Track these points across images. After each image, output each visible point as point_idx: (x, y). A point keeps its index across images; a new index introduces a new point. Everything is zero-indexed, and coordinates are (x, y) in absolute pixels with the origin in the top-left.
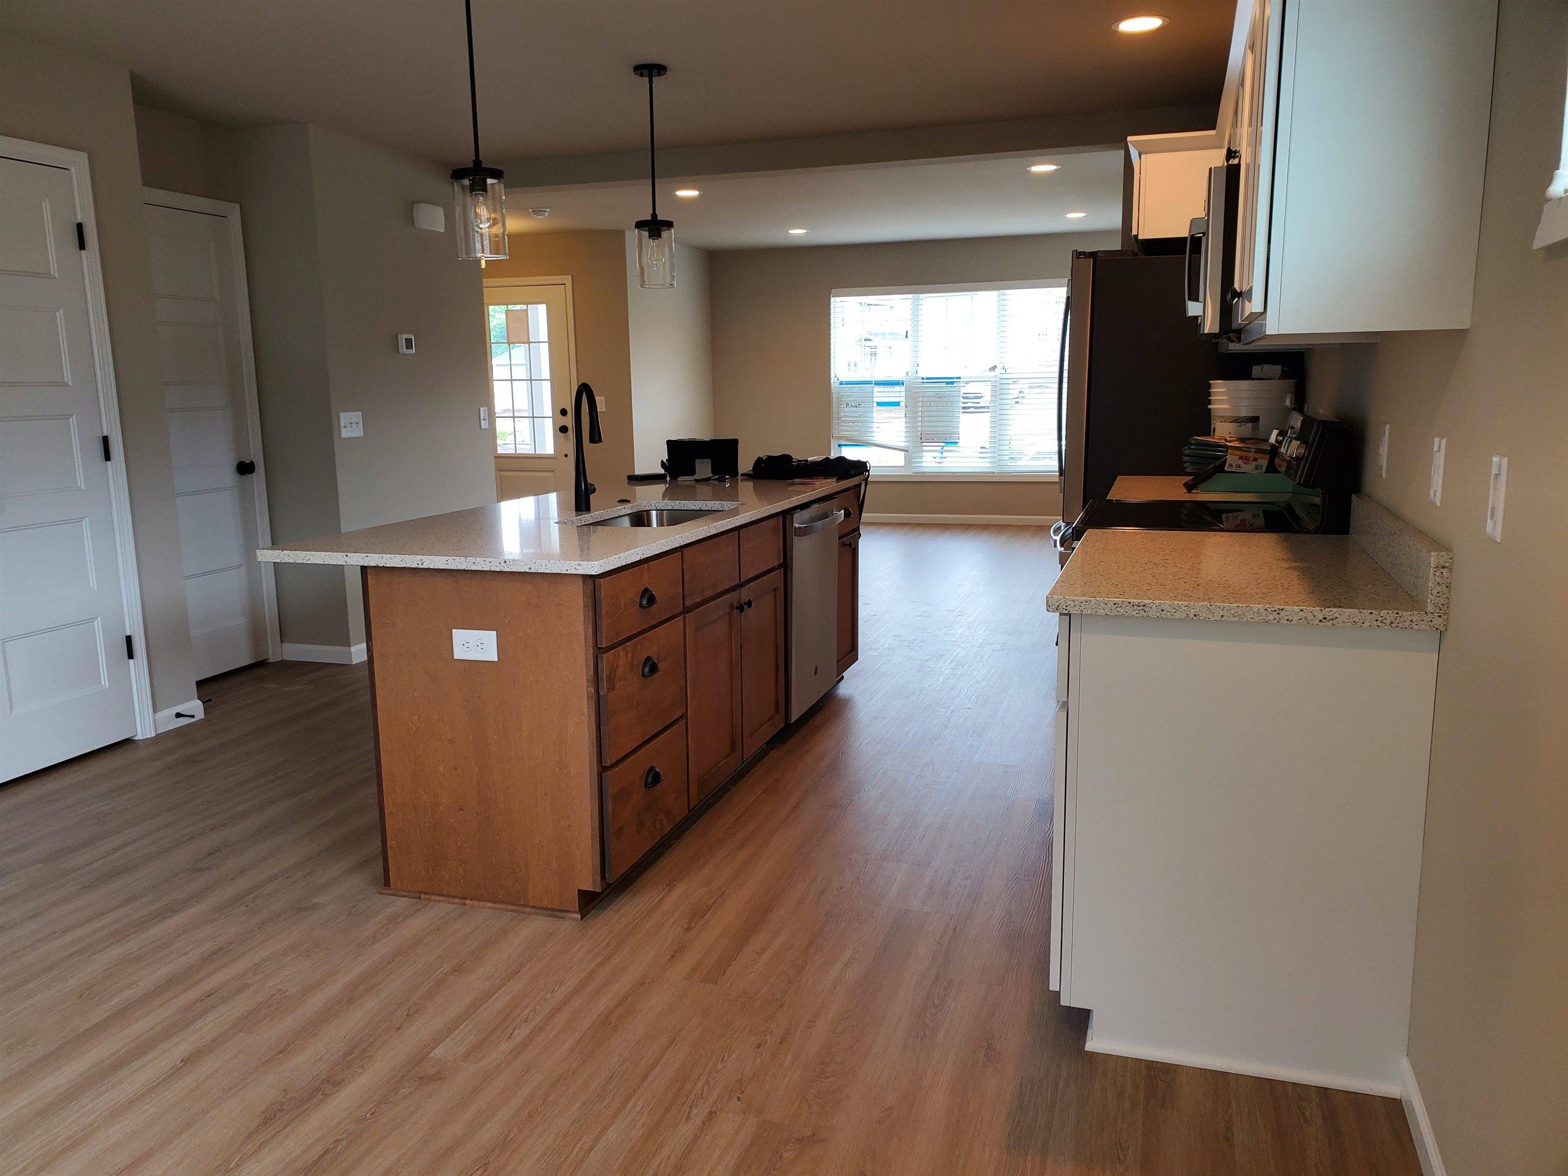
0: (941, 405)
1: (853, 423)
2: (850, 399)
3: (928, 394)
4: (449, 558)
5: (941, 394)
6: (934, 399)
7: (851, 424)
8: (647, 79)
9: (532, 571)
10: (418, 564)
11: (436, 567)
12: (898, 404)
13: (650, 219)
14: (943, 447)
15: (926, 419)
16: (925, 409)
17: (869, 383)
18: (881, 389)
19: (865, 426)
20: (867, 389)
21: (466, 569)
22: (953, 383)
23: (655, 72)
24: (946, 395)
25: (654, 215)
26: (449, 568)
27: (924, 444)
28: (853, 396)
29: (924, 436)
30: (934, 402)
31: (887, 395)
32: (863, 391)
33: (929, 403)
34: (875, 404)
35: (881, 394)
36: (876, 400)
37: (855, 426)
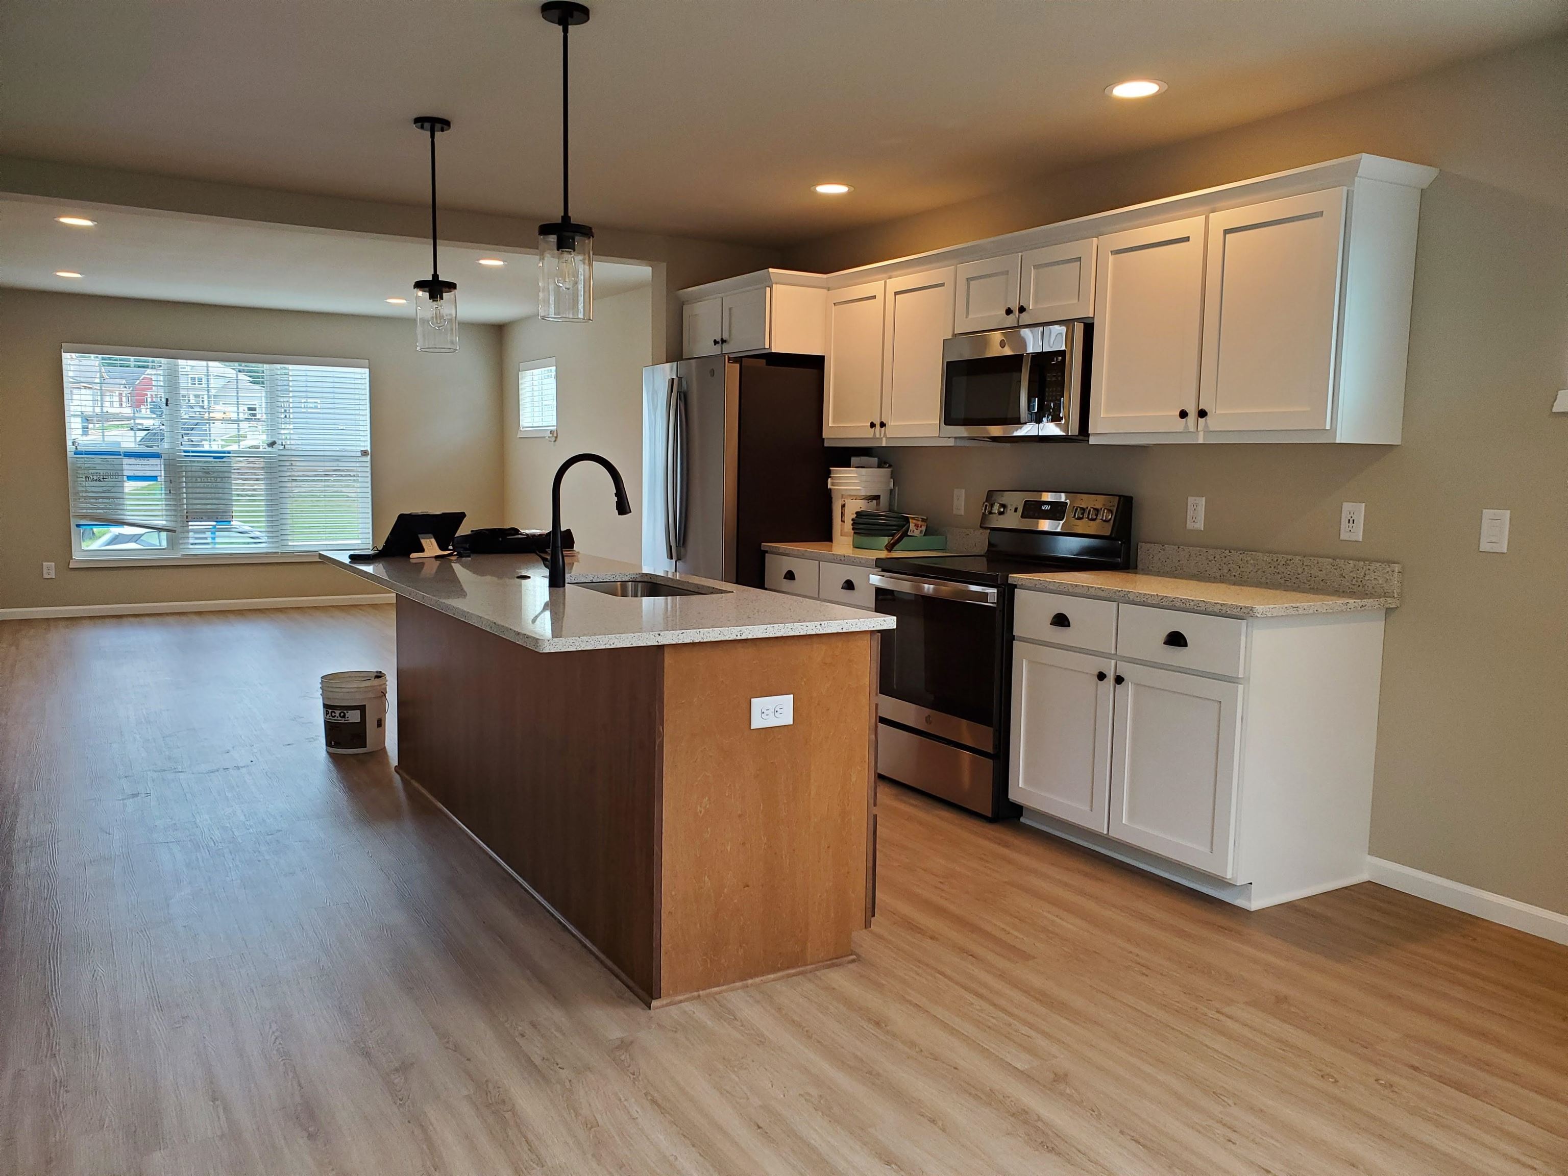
0: (209, 481)
1: (96, 499)
2: (91, 471)
3: (194, 469)
4: (769, 626)
5: (209, 469)
6: (201, 474)
7: (94, 501)
8: (429, 133)
9: (844, 630)
10: (737, 636)
11: (755, 637)
12: (154, 478)
13: (431, 279)
14: (214, 526)
15: (190, 496)
16: (190, 485)
17: (118, 454)
18: (132, 461)
19: (114, 503)
20: (113, 461)
21: (784, 635)
22: (222, 457)
23: (438, 126)
24: (215, 470)
25: (435, 276)
26: (767, 636)
27: (190, 523)
28: (94, 468)
29: (190, 514)
30: (200, 477)
31: (139, 467)
32: (107, 463)
33: (194, 479)
34: (125, 478)
35: (130, 466)
36: (126, 473)
37: (100, 503)
